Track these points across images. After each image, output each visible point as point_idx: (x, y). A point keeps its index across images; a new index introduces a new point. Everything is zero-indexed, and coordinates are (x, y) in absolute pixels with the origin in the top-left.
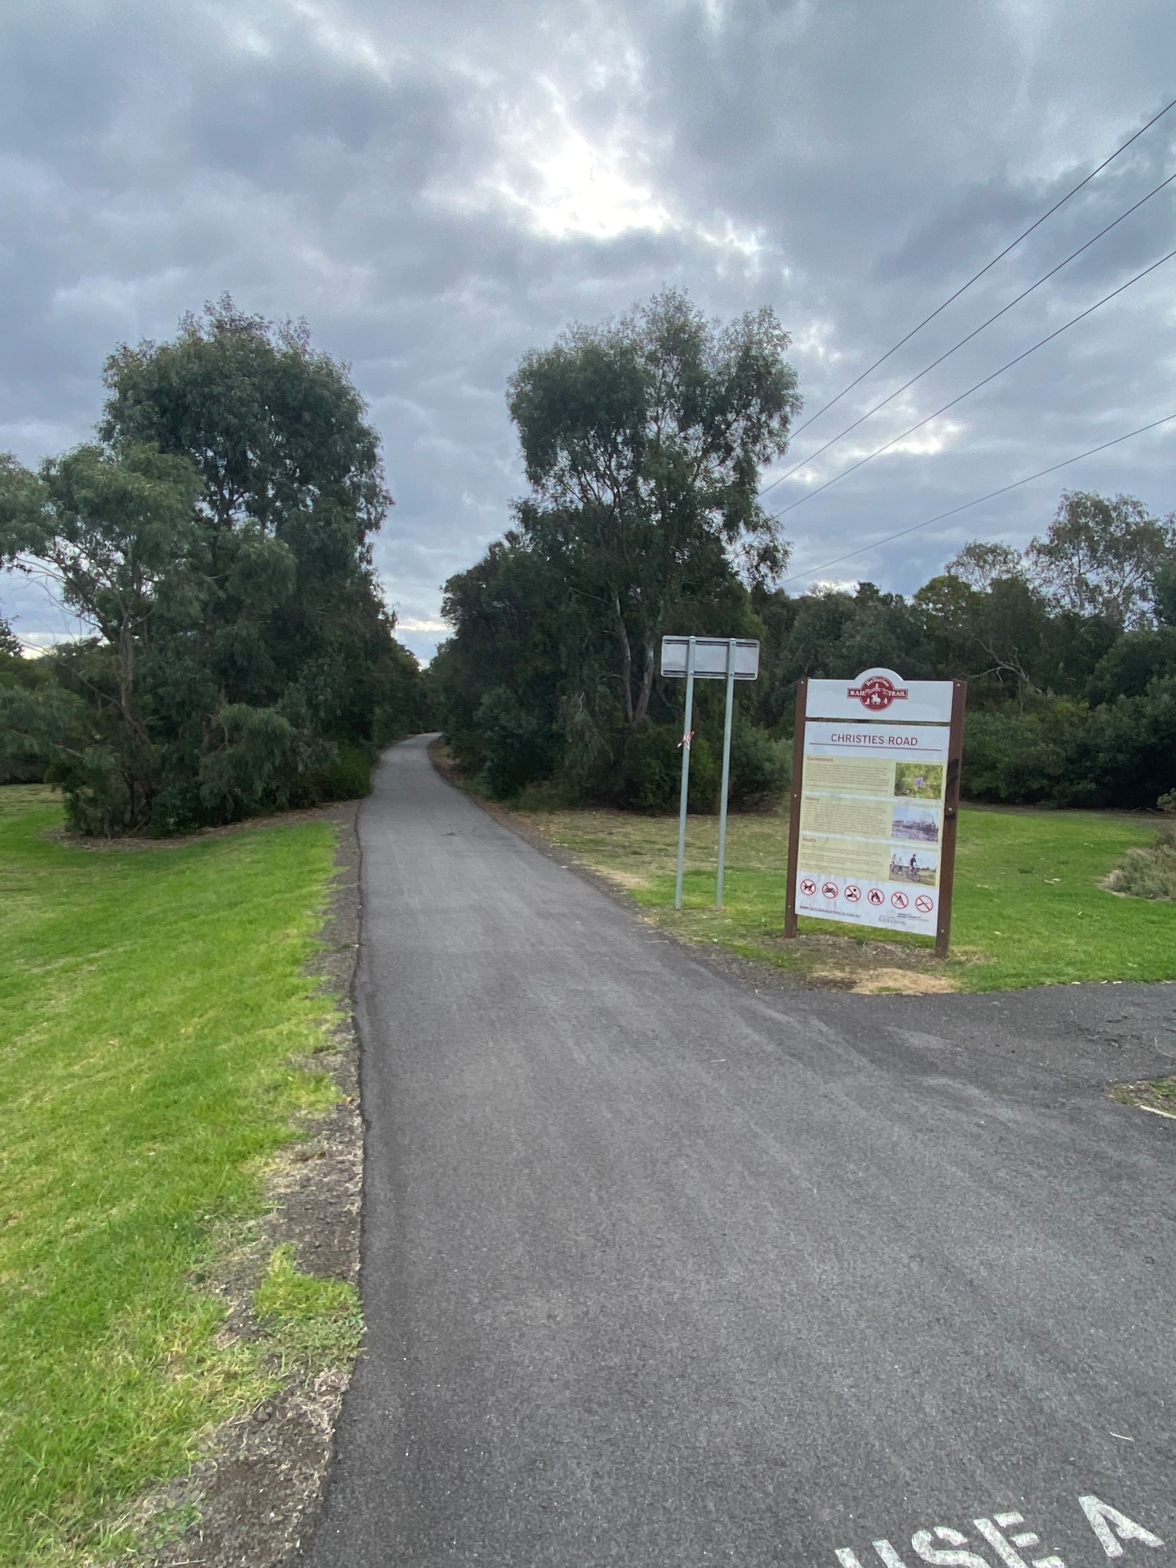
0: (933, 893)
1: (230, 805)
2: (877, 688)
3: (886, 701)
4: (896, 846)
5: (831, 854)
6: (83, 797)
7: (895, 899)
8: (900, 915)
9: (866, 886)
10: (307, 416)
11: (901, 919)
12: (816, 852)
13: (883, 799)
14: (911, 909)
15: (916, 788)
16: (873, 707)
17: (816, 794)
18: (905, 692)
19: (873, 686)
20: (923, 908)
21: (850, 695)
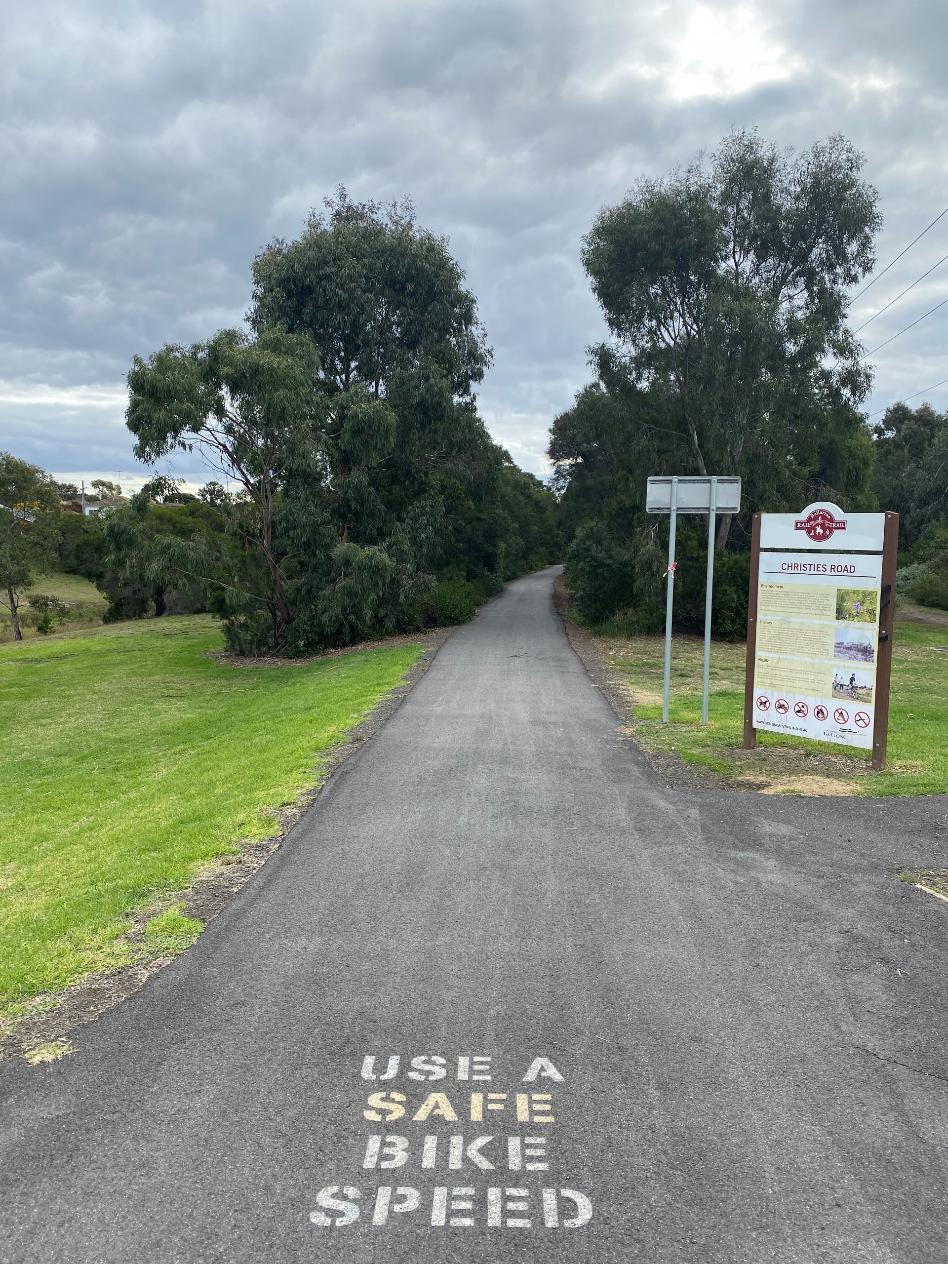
0: (869, 709)
1: (346, 629)
2: (820, 520)
3: (828, 532)
4: (837, 666)
5: (783, 673)
6: (236, 623)
7: (837, 715)
8: (842, 730)
9: (812, 704)
10: (409, 287)
11: (842, 734)
12: (770, 671)
13: (825, 622)
14: (851, 725)
15: (854, 612)
16: (817, 537)
17: (769, 619)
18: (844, 523)
19: (816, 518)
20: (861, 723)
21: (797, 527)
